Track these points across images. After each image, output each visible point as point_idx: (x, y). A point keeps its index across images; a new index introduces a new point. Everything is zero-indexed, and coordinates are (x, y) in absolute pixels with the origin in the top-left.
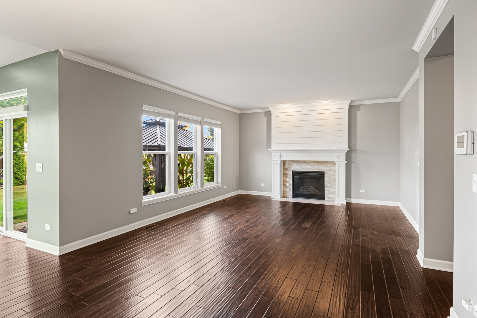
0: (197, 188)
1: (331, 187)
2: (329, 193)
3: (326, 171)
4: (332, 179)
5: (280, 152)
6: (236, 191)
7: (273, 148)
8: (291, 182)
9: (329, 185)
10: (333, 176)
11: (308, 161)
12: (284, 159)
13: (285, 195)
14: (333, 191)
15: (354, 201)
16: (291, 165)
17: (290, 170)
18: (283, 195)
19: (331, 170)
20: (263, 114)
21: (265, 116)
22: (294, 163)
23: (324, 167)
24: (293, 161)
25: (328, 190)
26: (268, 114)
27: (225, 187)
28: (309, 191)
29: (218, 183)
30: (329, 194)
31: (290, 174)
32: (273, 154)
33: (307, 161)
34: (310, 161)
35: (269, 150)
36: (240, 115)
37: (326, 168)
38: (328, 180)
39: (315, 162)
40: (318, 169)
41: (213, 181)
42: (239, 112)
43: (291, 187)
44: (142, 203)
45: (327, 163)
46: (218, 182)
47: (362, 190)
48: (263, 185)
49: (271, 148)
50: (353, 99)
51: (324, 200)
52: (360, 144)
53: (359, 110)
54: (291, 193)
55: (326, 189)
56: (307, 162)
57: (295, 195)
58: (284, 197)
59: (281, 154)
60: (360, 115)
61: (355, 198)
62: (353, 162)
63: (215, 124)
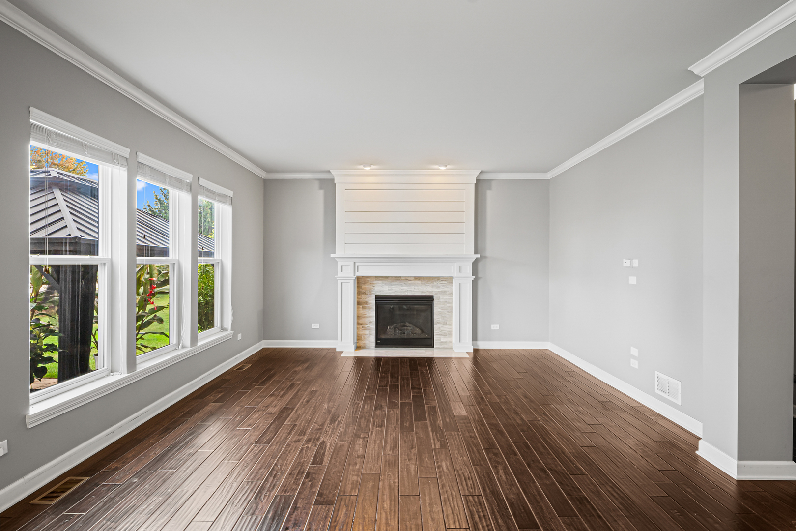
0: (183, 347)
1: (445, 324)
2: (441, 335)
3: (436, 294)
4: (446, 310)
5: (355, 260)
6: (258, 344)
7: (339, 252)
8: (373, 319)
9: (441, 320)
10: (448, 303)
11: (405, 277)
12: (360, 274)
13: (361, 343)
14: (448, 330)
15: (482, 345)
16: (372, 285)
17: (370, 294)
18: (358, 344)
19: (444, 293)
20: (317, 184)
21: (321, 188)
22: (379, 282)
23: (432, 287)
24: (377, 278)
25: (440, 328)
26: (328, 185)
27: (239, 337)
28: (404, 334)
29: (223, 329)
30: (441, 337)
31: (372, 302)
32: (340, 264)
33: (403, 277)
34: (408, 277)
35: (332, 255)
36: (266, 181)
37: (435, 290)
38: (440, 310)
39: (416, 278)
40: (422, 292)
41: (213, 327)
42: (263, 175)
43: (373, 327)
44: (27, 421)
45: (438, 280)
46: (225, 326)
47: (495, 326)
48: (315, 326)
49: (334, 253)
50: (484, 169)
51: (433, 347)
52: (492, 248)
53: (490, 189)
54: (373, 339)
55: (436, 327)
56: (402, 279)
57: (380, 342)
58: (358, 348)
59: (357, 264)
60: (491, 197)
61: (484, 340)
62: (481, 278)
63: (220, 195)
